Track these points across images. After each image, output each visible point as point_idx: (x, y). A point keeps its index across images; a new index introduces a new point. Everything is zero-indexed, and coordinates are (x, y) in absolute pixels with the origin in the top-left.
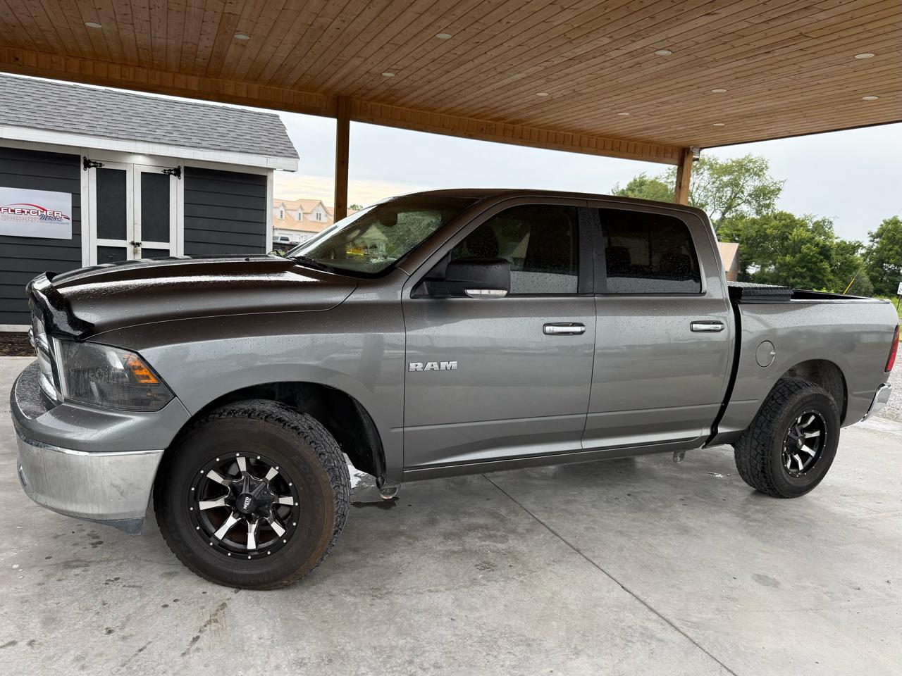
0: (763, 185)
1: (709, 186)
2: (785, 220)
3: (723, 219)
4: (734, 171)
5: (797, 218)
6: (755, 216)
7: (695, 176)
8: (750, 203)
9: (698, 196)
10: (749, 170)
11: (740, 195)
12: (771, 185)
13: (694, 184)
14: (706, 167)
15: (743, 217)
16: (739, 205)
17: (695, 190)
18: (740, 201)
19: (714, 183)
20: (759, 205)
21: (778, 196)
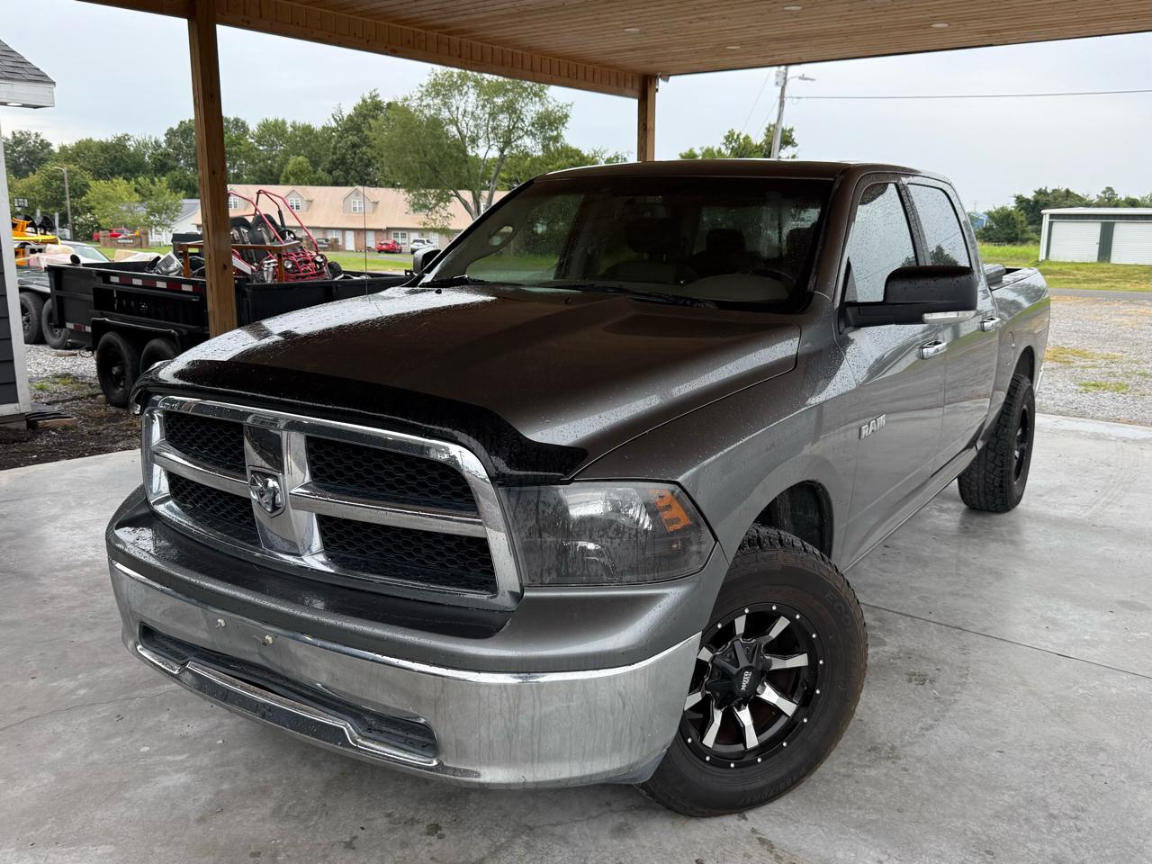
0: (547, 110)
1: (478, 112)
2: (572, 157)
3: (502, 158)
4: (507, 91)
5: (586, 155)
6: (540, 154)
7: (457, 97)
8: (534, 135)
9: (465, 125)
10: (527, 89)
11: (520, 125)
12: (556, 109)
13: (458, 108)
14: (471, 84)
15: (527, 155)
16: (520, 138)
17: (460, 117)
18: (521, 133)
19: (484, 106)
20: (545, 138)
21: (566, 125)
